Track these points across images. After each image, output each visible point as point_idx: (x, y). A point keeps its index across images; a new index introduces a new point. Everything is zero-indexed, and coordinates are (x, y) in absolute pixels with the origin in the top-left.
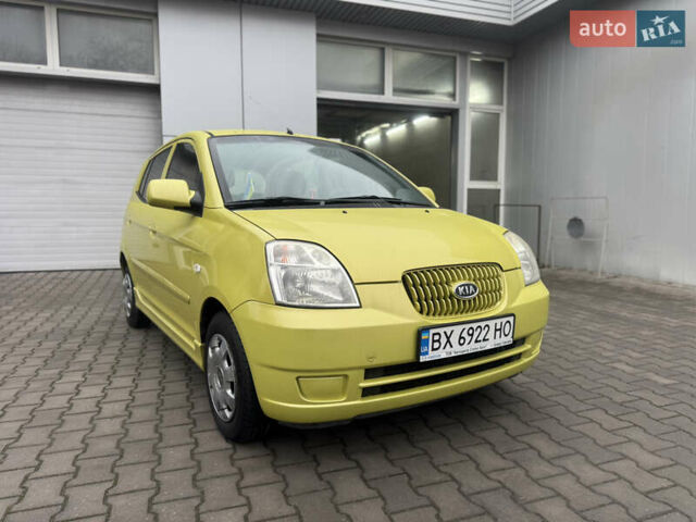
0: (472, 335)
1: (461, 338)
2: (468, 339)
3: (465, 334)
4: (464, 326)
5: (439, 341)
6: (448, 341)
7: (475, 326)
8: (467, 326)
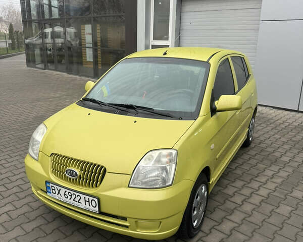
0: (71, 196)
1: (65, 195)
2: (69, 197)
3: (67, 193)
4: (66, 190)
5: (54, 190)
6: (59, 193)
7: (72, 193)
8: (68, 191)
